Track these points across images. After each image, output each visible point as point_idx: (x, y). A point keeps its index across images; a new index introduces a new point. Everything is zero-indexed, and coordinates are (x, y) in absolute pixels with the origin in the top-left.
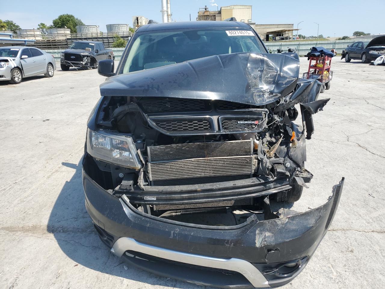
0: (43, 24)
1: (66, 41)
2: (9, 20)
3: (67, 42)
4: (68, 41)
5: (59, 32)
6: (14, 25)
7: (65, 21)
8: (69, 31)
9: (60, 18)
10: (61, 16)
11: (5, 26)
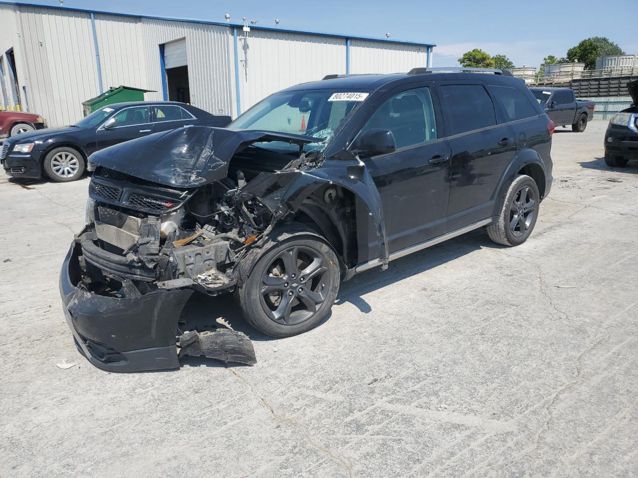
0: (552, 57)
1: (569, 84)
2: (501, 55)
3: (571, 86)
4: (573, 84)
5: (562, 70)
6: (506, 62)
7: (589, 50)
8: (580, 67)
9: (582, 44)
10: (585, 41)
11: (492, 64)
